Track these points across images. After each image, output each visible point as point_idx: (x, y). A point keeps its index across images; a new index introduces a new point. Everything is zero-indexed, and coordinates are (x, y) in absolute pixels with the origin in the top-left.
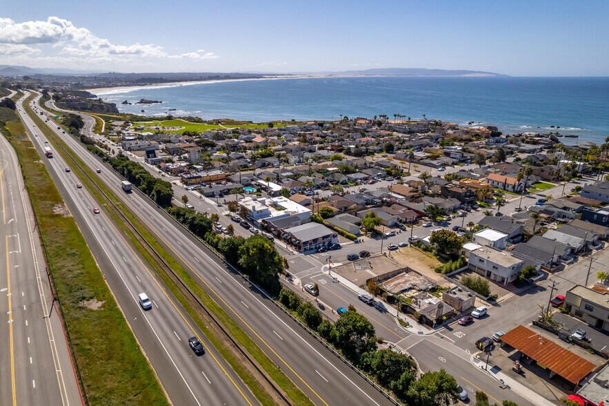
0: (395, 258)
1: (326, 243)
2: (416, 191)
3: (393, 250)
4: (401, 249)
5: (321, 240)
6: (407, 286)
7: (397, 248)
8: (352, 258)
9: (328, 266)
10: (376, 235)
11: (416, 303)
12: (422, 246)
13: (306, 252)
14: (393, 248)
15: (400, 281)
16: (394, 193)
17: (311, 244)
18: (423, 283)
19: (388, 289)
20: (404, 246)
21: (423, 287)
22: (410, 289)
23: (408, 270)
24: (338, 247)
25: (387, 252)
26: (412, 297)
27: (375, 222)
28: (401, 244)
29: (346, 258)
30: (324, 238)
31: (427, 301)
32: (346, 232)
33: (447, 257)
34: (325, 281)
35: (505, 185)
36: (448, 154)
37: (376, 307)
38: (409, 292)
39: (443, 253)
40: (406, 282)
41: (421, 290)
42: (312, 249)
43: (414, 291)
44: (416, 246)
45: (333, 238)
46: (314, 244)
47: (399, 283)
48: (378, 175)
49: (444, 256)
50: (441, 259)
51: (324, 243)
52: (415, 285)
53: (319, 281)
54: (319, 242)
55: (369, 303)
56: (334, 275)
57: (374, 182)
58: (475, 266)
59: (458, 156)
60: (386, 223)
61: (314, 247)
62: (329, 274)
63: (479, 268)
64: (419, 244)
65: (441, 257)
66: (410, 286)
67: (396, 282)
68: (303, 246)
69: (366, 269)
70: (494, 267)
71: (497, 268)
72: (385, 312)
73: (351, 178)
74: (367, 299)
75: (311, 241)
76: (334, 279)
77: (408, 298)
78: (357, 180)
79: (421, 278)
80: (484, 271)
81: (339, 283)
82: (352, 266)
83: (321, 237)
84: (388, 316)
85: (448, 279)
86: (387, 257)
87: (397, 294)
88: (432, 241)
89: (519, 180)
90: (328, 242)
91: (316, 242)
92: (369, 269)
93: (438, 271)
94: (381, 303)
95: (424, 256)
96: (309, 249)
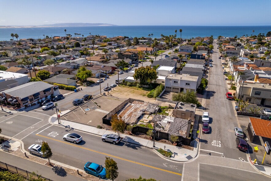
1: (49, 97)
2: (104, 58)
3: (109, 90)
5: (42, 94)
6: (139, 113)
9: (55, 116)
10: (91, 84)
11: (157, 126)
13: (27, 108)
15: (130, 111)
16: (91, 61)
17: (31, 100)
21: (152, 110)
22: (143, 115)
23: (131, 101)
24: (61, 97)
26: (150, 122)
27: (87, 73)
28: (112, 85)
29: (72, 104)
30: (45, 91)
31: (165, 121)
32: (65, 85)
33: (148, 87)
34: (56, 133)
35: (146, 51)
36: (110, 44)
37: (126, 145)
38: (144, 119)
39: (144, 84)
40: (136, 110)
41: (152, 113)
42: (35, 104)
43: (146, 116)
44: (123, 85)
45: (54, 90)
46: (35, 99)
47: (132, 113)
48: (76, 55)
49: (146, 86)
50: (145, 89)
51: (46, 97)
52: (145, 111)
53: (48, 135)
54: (41, 97)
55: (117, 142)
56: (65, 123)
57: (74, 59)
58: (171, 88)
59: (116, 44)
60: (94, 76)
61: (36, 102)
62: (59, 124)
63: (173, 88)
64: (125, 83)
65: (144, 87)
66: (141, 112)
67: (128, 112)
68: (21, 103)
69: (94, 109)
70: (187, 84)
71: (189, 84)
72: (139, 147)
73: (58, 58)
74: (114, 139)
75: (31, 96)
76: (66, 127)
77: (147, 124)
78: (62, 58)
79: (145, 104)
80: (178, 89)
81: (74, 130)
82: (81, 109)
83: (41, 92)
84: (145, 151)
85: (161, 100)
86: (107, 96)
87: (136, 123)
88: (136, 77)
89: (153, 48)
90: (50, 95)
91: (37, 98)
92: (98, 108)
93: (150, 96)
94: (129, 138)
95: (132, 89)
96: (30, 104)
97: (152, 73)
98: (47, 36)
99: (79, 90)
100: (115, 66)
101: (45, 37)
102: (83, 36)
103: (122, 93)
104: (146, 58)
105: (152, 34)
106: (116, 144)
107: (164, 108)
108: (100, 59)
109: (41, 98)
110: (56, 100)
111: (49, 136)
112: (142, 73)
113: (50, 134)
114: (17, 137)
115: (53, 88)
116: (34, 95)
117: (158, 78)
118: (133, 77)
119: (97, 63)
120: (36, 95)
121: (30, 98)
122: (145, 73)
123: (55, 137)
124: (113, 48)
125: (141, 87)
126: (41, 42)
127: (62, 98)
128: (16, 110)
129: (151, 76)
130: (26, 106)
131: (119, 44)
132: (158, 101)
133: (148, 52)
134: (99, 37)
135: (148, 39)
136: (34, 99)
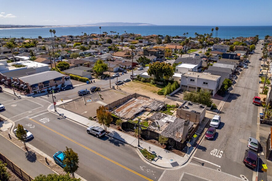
0: (122, 89)
1: (59, 86)
2: (129, 54)
3: (120, 84)
4: (127, 84)
5: (53, 82)
6: (140, 109)
7: (122, 83)
8: (83, 94)
10: (106, 77)
11: (154, 124)
12: (142, 79)
14: (119, 83)
15: (131, 106)
16: (115, 56)
17: (41, 87)
18: (154, 105)
19: (121, 115)
20: (128, 81)
21: (155, 108)
22: (143, 111)
23: (136, 96)
25: (116, 87)
26: (148, 119)
28: (125, 80)
29: (77, 95)
30: (55, 80)
31: (164, 120)
32: (79, 77)
33: (162, 84)
34: (48, 119)
35: (176, 49)
36: (141, 42)
37: (110, 140)
38: (143, 115)
39: (159, 81)
40: (137, 106)
41: (154, 111)
42: (44, 92)
43: (147, 113)
44: (137, 80)
45: (65, 80)
46: (45, 87)
47: (131, 108)
48: (104, 51)
49: (160, 83)
50: (158, 86)
51: (57, 86)
52: (147, 108)
53: (40, 120)
54: (51, 85)
55: (100, 136)
56: (61, 111)
57: (101, 54)
58: (187, 87)
59: (147, 42)
60: (111, 70)
61: (46, 90)
62: (56, 111)
63: (190, 87)
64: (139, 79)
65: (158, 84)
66: (143, 109)
67: (129, 107)
68: (31, 89)
69: (96, 100)
70: (204, 83)
71: (207, 83)
72: (123, 144)
73: (87, 52)
74: (98, 131)
75: (41, 83)
76: (60, 115)
77: (144, 121)
78: (90, 53)
79: (150, 100)
80: (195, 88)
81: (66, 118)
82: (83, 100)
83: (51, 80)
84: (127, 149)
85: (171, 98)
86: (115, 89)
87: (132, 119)
88: (150, 73)
89: (183, 46)
90: (61, 85)
91: (47, 86)
92: (100, 100)
93: (161, 94)
94: (116, 134)
95: (145, 85)
96: (40, 91)
97: (167, 69)
98: (85, 34)
99: (92, 82)
100: (136, 62)
101: (84, 34)
102: (118, 34)
103: (132, 88)
104: (173, 56)
105: (187, 33)
106: (99, 138)
107: (171, 107)
108: (125, 54)
109: (51, 87)
110: (65, 90)
111: (40, 122)
112: (156, 69)
113: (42, 119)
114: (12, 119)
115: (65, 77)
116: (44, 83)
117: (174, 76)
118: (147, 72)
119: (120, 58)
120: (46, 83)
121: (39, 85)
122: (159, 68)
123: (45, 123)
124: (143, 45)
125: (155, 83)
126: (78, 38)
127: (71, 88)
128: (25, 95)
129: (165, 72)
130: (35, 93)
131: (150, 42)
132: (168, 99)
133: (177, 50)
134: (134, 35)
135: (182, 38)
136: (43, 86)
